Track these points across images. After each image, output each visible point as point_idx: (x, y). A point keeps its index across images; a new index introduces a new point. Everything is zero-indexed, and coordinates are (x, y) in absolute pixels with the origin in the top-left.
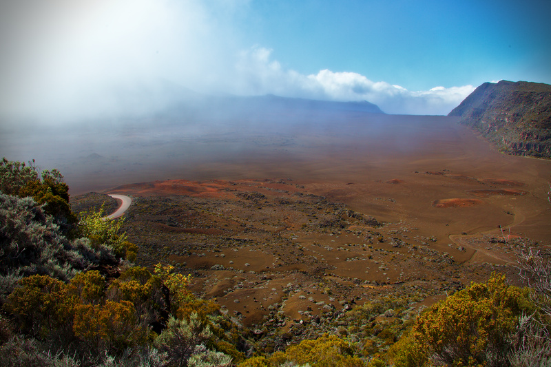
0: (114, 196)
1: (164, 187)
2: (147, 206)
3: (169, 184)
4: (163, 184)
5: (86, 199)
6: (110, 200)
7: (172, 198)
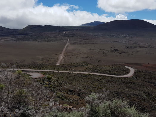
0: (127, 67)
1: (147, 67)
2: (142, 74)
3: (149, 66)
4: (146, 65)
5: (116, 66)
6: (125, 68)
7: (151, 72)
